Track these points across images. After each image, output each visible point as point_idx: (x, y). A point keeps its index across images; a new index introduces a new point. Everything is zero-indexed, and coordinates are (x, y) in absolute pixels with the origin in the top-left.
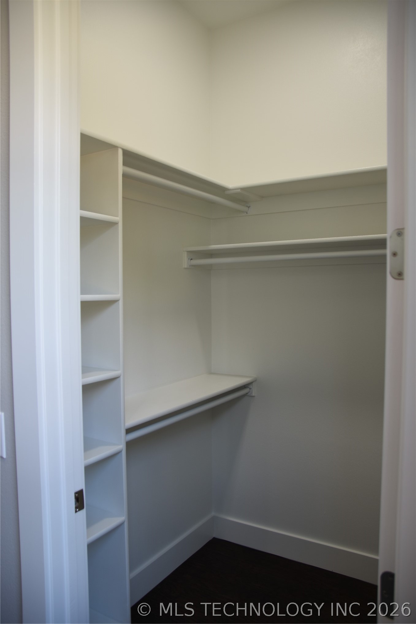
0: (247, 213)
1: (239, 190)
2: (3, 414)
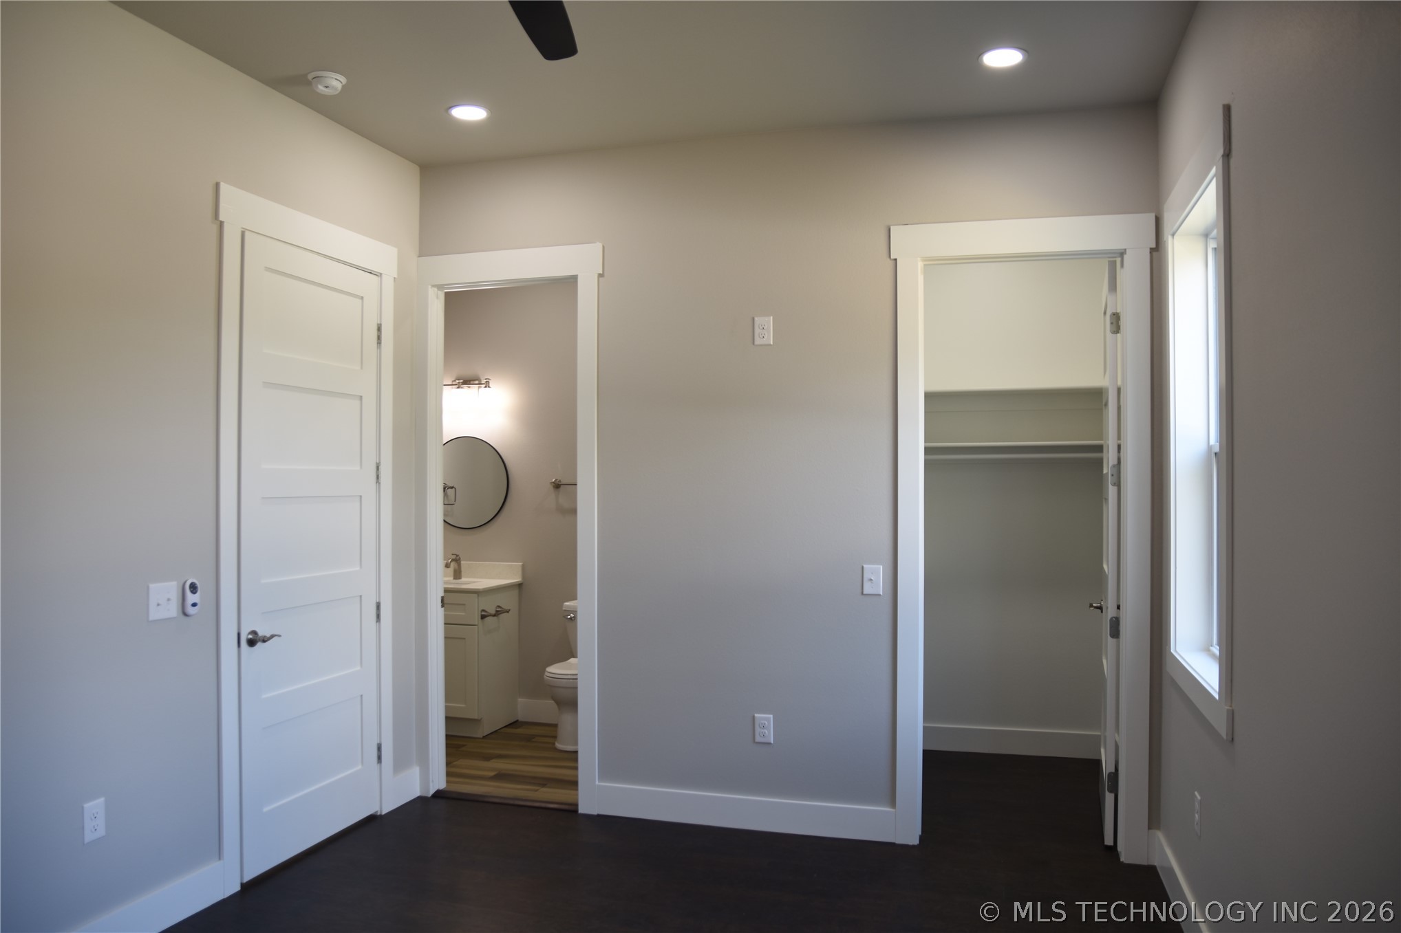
2: (881, 567)
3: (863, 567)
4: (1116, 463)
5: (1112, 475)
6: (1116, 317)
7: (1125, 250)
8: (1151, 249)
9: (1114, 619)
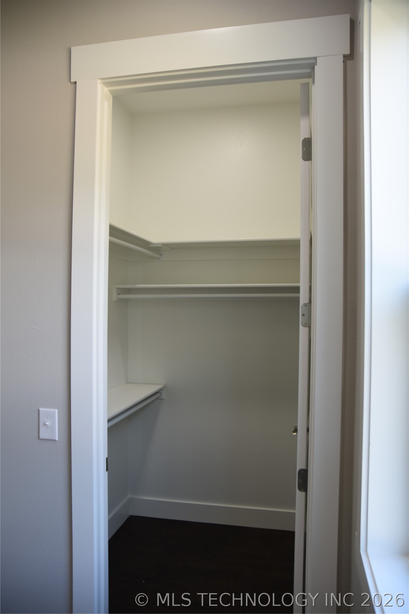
0: (159, 259)
1: (161, 245)
2: (57, 411)
3: (39, 410)
4: (307, 301)
5: (303, 315)
6: (307, 144)
7: (315, 58)
8: (345, 56)
9: (303, 472)
